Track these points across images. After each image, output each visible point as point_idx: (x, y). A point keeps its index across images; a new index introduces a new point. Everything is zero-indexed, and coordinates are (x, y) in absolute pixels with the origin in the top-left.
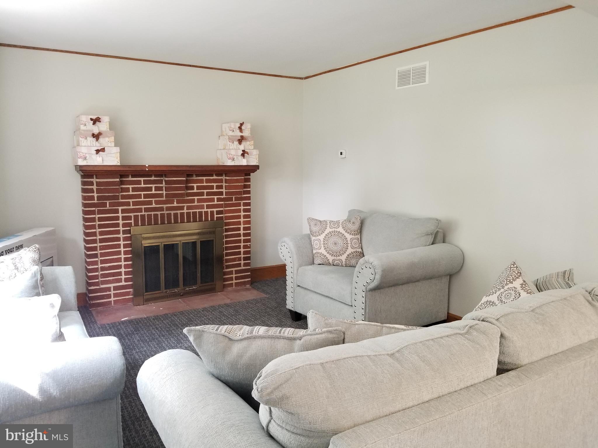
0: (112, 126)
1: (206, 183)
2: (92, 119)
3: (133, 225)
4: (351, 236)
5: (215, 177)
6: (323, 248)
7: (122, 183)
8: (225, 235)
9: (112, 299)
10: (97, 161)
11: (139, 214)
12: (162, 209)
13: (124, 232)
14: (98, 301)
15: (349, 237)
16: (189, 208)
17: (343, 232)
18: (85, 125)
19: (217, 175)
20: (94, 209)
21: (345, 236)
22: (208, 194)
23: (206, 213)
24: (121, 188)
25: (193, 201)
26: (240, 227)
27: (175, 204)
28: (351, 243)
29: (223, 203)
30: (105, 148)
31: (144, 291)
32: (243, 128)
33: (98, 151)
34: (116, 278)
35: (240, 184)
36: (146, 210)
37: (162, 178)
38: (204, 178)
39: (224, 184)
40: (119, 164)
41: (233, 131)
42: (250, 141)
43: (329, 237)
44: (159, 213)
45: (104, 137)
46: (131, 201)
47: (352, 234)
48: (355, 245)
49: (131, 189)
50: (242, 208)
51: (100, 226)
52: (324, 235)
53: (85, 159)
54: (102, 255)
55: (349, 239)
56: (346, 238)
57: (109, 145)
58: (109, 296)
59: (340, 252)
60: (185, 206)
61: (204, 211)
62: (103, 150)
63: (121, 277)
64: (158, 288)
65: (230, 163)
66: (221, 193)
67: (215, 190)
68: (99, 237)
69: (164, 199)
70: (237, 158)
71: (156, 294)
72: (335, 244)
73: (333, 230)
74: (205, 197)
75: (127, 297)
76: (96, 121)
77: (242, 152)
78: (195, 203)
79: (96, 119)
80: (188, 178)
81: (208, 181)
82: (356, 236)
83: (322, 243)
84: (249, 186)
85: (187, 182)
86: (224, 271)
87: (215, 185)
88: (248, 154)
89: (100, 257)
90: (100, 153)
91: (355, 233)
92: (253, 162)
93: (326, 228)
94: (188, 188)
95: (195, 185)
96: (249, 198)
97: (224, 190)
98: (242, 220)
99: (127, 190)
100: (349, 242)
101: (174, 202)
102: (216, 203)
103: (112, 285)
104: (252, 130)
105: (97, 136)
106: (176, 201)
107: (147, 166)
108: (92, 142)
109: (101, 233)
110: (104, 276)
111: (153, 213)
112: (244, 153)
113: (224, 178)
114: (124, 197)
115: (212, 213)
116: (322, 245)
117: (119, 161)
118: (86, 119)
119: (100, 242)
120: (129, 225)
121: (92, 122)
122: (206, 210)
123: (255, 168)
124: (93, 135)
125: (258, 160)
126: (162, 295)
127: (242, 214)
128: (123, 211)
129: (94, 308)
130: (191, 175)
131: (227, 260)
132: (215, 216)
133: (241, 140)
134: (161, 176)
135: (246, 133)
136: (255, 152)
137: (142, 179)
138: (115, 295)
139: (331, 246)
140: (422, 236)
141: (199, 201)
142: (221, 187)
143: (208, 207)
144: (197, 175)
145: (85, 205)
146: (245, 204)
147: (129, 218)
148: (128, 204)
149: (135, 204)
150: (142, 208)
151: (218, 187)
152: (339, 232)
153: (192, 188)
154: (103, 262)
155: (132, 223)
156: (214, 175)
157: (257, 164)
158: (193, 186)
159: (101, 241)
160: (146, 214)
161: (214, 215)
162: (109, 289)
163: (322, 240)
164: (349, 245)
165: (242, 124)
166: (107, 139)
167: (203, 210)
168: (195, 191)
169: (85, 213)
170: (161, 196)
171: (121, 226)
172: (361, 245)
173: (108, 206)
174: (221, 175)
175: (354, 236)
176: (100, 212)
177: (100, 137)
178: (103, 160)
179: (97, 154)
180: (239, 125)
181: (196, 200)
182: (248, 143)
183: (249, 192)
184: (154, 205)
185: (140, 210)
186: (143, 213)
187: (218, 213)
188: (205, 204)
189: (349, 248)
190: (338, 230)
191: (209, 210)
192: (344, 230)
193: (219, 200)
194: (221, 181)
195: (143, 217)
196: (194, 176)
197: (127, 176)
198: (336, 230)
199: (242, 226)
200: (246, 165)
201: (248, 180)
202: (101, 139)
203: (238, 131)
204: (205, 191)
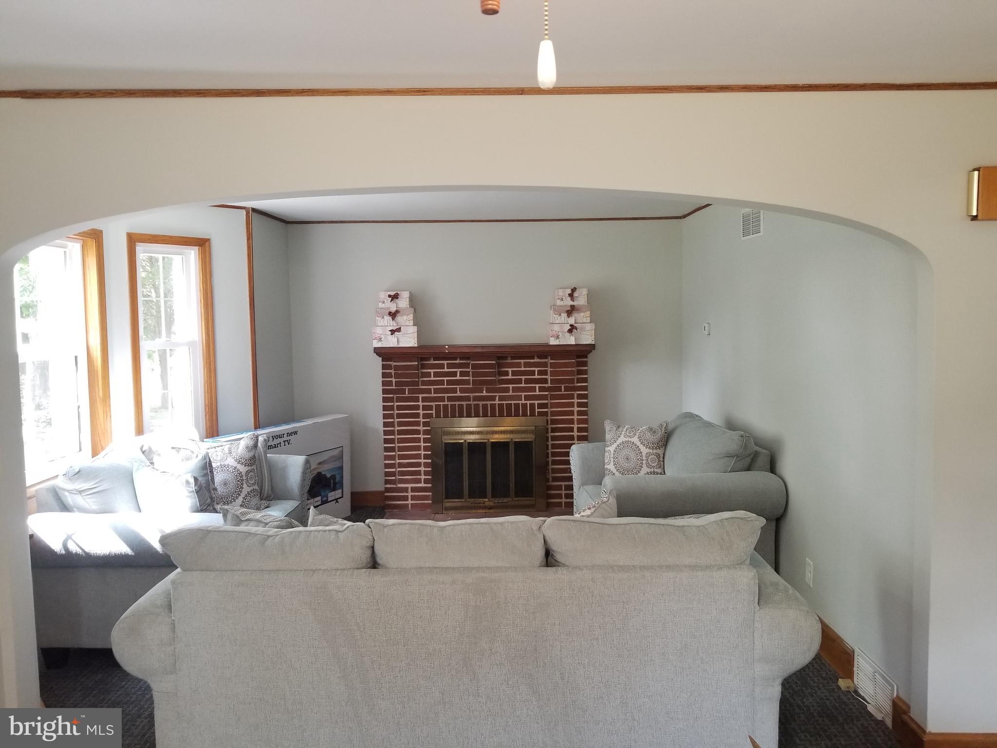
0: (413, 301)
1: (524, 367)
2: (390, 296)
3: (434, 417)
4: (648, 450)
5: (536, 360)
6: (612, 463)
7: (423, 366)
8: (552, 437)
9: (410, 502)
10: (391, 342)
11: (441, 403)
12: (467, 399)
13: (426, 424)
14: (394, 503)
15: (644, 450)
16: (501, 398)
17: (638, 444)
18: (384, 302)
19: (539, 357)
20: (392, 396)
21: (640, 450)
22: (527, 381)
23: (525, 406)
24: (422, 373)
25: (507, 390)
26: (573, 427)
27: (485, 393)
28: (647, 460)
29: (547, 393)
30: (400, 328)
31: (444, 497)
32: (575, 294)
33: (393, 332)
34: (415, 477)
35: (569, 369)
36: (450, 399)
37: (469, 361)
38: (522, 361)
39: (549, 370)
40: (416, 345)
41: (562, 300)
42: (584, 312)
43: (620, 449)
44: (464, 403)
45: (402, 316)
46: (432, 387)
47: (650, 447)
48: (652, 462)
49: (432, 374)
50: (576, 401)
51: (399, 416)
52: (615, 445)
53: (380, 340)
54: (401, 449)
55: (644, 454)
56: (641, 453)
57: (408, 323)
58: (405, 498)
59: (632, 471)
60: (496, 396)
61: (522, 404)
62: (399, 330)
63: (421, 477)
64: (460, 496)
65: (553, 342)
66: (545, 381)
67: (536, 377)
68: (397, 428)
69: (471, 386)
70: (563, 335)
71: (456, 502)
72: (628, 459)
73: (627, 439)
74: (523, 385)
75: (426, 502)
76: (394, 297)
77: (570, 327)
78: (509, 392)
79: (394, 295)
80: (501, 361)
81: (526, 365)
82: (655, 451)
83: (612, 456)
84: (585, 372)
85: (500, 366)
86: (548, 484)
87: (536, 369)
88: (577, 330)
89: (398, 451)
90: (396, 333)
91: (653, 446)
92: (587, 338)
93: (619, 437)
94: (501, 374)
95: (510, 370)
96: (585, 388)
97: (549, 377)
98: (576, 417)
99: (429, 375)
100: (644, 458)
101: (484, 390)
102: (537, 393)
103: (410, 486)
104: (589, 296)
105: (393, 315)
106: (485, 389)
107: (447, 347)
108: (389, 321)
109: (400, 424)
110: (402, 473)
111: (457, 403)
112: (572, 329)
113: (549, 361)
114: (424, 383)
115: (532, 405)
116: (612, 459)
117: (416, 342)
118: (384, 295)
119: (398, 434)
120: (430, 416)
121: (391, 299)
122: (523, 402)
123: (591, 347)
124: (390, 313)
125: (593, 337)
126: (465, 504)
127: (576, 409)
128: (424, 400)
129: (390, 510)
130: (505, 358)
131: (554, 471)
132: (537, 410)
133: (571, 311)
134: (468, 358)
135: (581, 300)
136: (590, 327)
137: (445, 362)
138: (413, 498)
139: (621, 461)
140: (720, 458)
141: (515, 390)
142: (545, 373)
143: (527, 398)
144: (513, 358)
145: (385, 392)
146: (580, 397)
147: (430, 408)
148: (429, 391)
149: (437, 391)
150: (445, 397)
151: (540, 373)
152: (633, 443)
153: (507, 373)
154: (401, 457)
155: (433, 413)
156: (536, 357)
157: (593, 343)
158: (507, 371)
159: (400, 432)
160: (450, 403)
161: (535, 409)
162: (406, 490)
163: (612, 452)
164: (644, 462)
165: (574, 290)
166: (405, 317)
167: (520, 402)
168: (510, 377)
169: (385, 400)
170: (467, 382)
171: (421, 416)
172: (662, 463)
173: (407, 393)
174: (546, 358)
175: (651, 451)
176: (399, 400)
177: (398, 315)
178: (398, 341)
179: (392, 334)
180: (569, 291)
181: (511, 388)
182: (582, 314)
183: (585, 380)
184: (458, 394)
185: (442, 399)
186: (446, 403)
187: (541, 406)
188: (523, 394)
189: (644, 466)
190: (633, 440)
191: (528, 402)
192: (640, 440)
193: (541, 389)
194: (545, 365)
195: (445, 407)
196: (509, 358)
197: (428, 359)
198: (630, 439)
199: (576, 426)
200: (574, 344)
201: (585, 364)
202: (399, 318)
203: (569, 298)
204: (523, 378)
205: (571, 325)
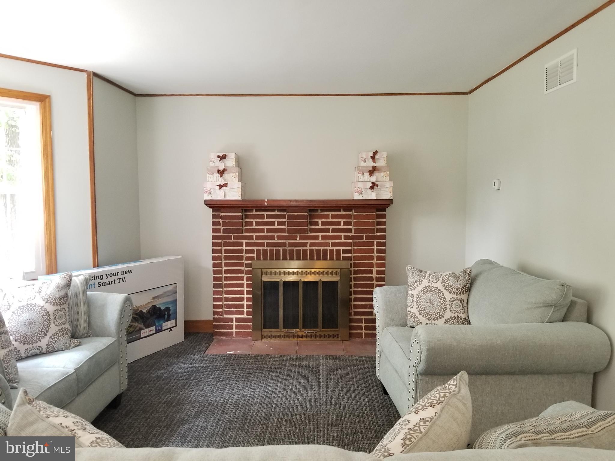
0: (238, 161)
1: (332, 219)
2: (219, 157)
3: (255, 259)
4: (452, 296)
5: (342, 213)
6: (415, 307)
7: (247, 217)
8: (354, 278)
9: (234, 330)
10: (219, 195)
11: (262, 248)
12: (284, 244)
13: (248, 265)
14: (221, 331)
15: (448, 296)
16: (312, 245)
17: (442, 289)
18: (214, 162)
19: (345, 210)
20: (220, 241)
21: (443, 295)
22: (334, 231)
23: (332, 251)
24: (245, 222)
25: (317, 238)
26: (373, 270)
27: (298, 240)
28: (451, 306)
29: (351, 241)
30: (227, 183)
31: (263, 327)
32: (377, 157)
33: (221, 187)
34: (239, 309)
35: (370, 221)
36: (269, 244)
37: (285, 213)
38: (330, 213)
39: (353, 221)
40: (240, 199)
41: (365, 161)
42: (384, 172)
43: (423, 293)
44: (281, 248)
45: (228, 173)
46: (254, 234)
47: (454, 292)
48: (456, 308)
49: (254, 223)
50: (375, 248)
51: (226, 258)
52: (418, 289)
53: (210, 193)
54: (227, 286)
55: (448, 299)
56: (445, 298)
57: (234, 180)
58: (231, 327)
59: (436, 315)
60: (308, 242)
61: (329, 249)
62: (226, 185)
63: (244, 309)
64: (276, 326)
65: (357, 197)
66: (349, 231)
67: (342, 227)
68: (224, 268)
69: (287, 234)
70: (366, 191)
71: (274, 332)
72: (431, 303)
73: (430, 284)
74: (330, 234)
75: (248, 330)
76: (223, 158)
77: (371, 185)
78: (319, 240)
79: (222, 156)
80: (313, 214)
81: (334, 217)
82: (459, 296)
83: (415, 300)
84: (384, 223)
85: (311, 217)
86: (351, 317)
87: (342, 221)
88: (378, 187)
89: (225, 288)
90: (223, 188)
91: (457, 291)
92: (386, 194)
93: (422, 282)
94: (312, 224)
95: (320, 221)
96: (384, 237)
97: (352, 227)
98: (375, 261)
99: (251, 224)
100: (448, 303)
101: (297, 238)
102: (343, 240)
103: (234, 317)
104: (389, 159)
105: (221, 173)
106: (298, 236)
107: (266, 200)
108: (218, 177)
109: (227, 265)
110: (228, 306)
111: (275, 248)
112: (373, 186)
113: (353, 213)
114: (247, 231)
115: (338, 251)
116: (415, 303)
117: (241, 196)
118: (214, 156)
119: (225, 274)
120: (252, 258)
121: (219, 159)
122: (331, 248)
123: (390, 202)
124: (218, 171)
125: (392, 193)
126: (279, 333)
127: (375, 255)
128: (247, 245)
129: (217, 337)
130: (316, 210)
131: (356, 306)
132: (342, 255)
133: (373, 171)
134: (285, 210)
135: (381, 162)
136: (389, 185)
137: (265, 214)
138: (237, 327)
139: (425, 305)
141: (323, 237)
142: (349, 223)
143: (334, 245)
144: (322, 210)
145: (214, 237)
146: (379, 244)
147: (252, 252)
148: (251, 238)
149: (257, 238)
150: (264, 242)
151: (345, 224)
152: (437, 288)
153: (317, 224)
154: (227, 292)
155: (254, 256)
156: (342, 210)
157: (391, 198)
158: (318, 222)
159: (227, 272)
160: (268, 248)
161: (341, 254)
162: (231, 320)
163: (415, 296)
164: (448, 307)
165: (375, 153)
166: (231, 175)
167: (328, 248)
168: (320, 226)
169: (214, 244)
170: (283, 231)
171: (245, 259)
172: (466, 308)
173: (233, 239)
174: (350, 210)
175: (455, 296)
176: (226, 244)
177: (225, 172)
178: (225, 195)
179: (220, 189)
180: (372, 154)
181: (320, 236)
182: (382, 174)
183: (384, 230)
184: (276, 240)
185: (262, 245)
186: (265, 248)
187: (345, 252)
188: (331, 241)
189: (448, 310)
190: (436, 285)
191: (335, 248)
192: (444, 286)
193: (346, 237)
194: (350, 217)
195: (265, 251)
196: (319, 211)
197: (251, 210)
198: (433, 284)
199: (375, 269)
200: (376, 199)
201: (384, 216)
202: (226, 175)
203: (371, 160)
204: (331, 227)
205: (373, 183)
